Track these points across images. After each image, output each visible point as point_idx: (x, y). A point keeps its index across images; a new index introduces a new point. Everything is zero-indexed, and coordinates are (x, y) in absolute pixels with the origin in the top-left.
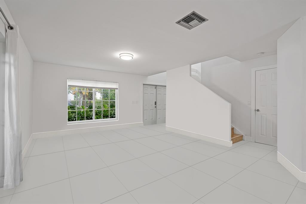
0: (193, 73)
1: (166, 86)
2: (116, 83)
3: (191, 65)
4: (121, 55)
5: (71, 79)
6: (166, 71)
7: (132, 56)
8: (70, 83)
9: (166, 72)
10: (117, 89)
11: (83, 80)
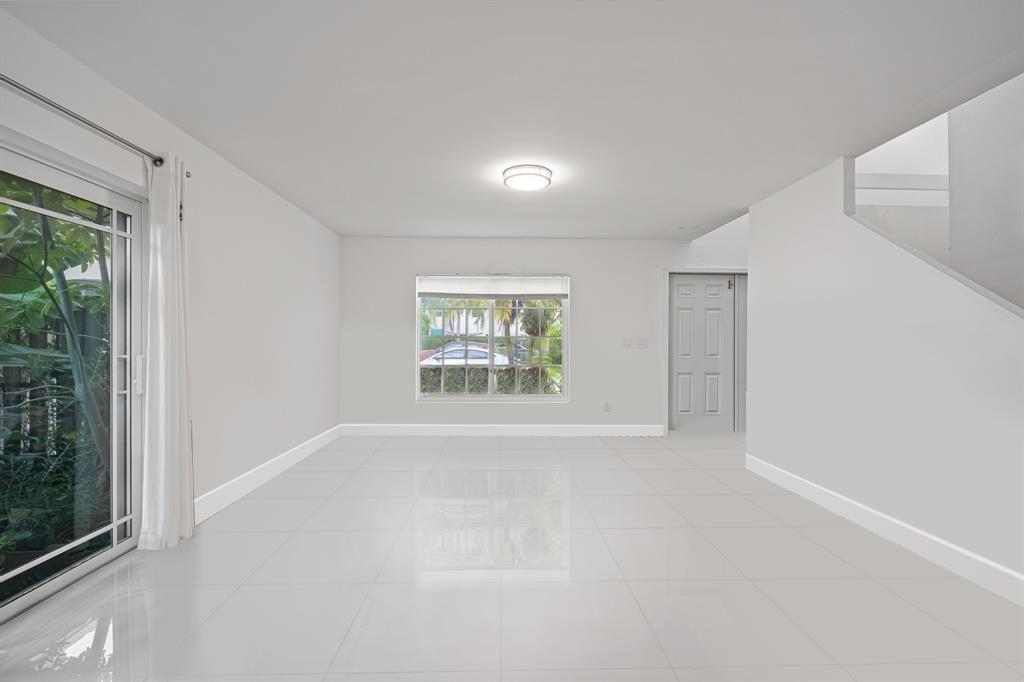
0: (861, 198)
1: (746, 274)
2: (562, 275)
3: (850, 158)
4: (507, 174)
5: (427, 274)
6: (747, 212)
7: (547, 174)
8: (424, 286)
9: (748, 214)
10: (565, 296)
11: (457, 274)
